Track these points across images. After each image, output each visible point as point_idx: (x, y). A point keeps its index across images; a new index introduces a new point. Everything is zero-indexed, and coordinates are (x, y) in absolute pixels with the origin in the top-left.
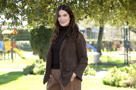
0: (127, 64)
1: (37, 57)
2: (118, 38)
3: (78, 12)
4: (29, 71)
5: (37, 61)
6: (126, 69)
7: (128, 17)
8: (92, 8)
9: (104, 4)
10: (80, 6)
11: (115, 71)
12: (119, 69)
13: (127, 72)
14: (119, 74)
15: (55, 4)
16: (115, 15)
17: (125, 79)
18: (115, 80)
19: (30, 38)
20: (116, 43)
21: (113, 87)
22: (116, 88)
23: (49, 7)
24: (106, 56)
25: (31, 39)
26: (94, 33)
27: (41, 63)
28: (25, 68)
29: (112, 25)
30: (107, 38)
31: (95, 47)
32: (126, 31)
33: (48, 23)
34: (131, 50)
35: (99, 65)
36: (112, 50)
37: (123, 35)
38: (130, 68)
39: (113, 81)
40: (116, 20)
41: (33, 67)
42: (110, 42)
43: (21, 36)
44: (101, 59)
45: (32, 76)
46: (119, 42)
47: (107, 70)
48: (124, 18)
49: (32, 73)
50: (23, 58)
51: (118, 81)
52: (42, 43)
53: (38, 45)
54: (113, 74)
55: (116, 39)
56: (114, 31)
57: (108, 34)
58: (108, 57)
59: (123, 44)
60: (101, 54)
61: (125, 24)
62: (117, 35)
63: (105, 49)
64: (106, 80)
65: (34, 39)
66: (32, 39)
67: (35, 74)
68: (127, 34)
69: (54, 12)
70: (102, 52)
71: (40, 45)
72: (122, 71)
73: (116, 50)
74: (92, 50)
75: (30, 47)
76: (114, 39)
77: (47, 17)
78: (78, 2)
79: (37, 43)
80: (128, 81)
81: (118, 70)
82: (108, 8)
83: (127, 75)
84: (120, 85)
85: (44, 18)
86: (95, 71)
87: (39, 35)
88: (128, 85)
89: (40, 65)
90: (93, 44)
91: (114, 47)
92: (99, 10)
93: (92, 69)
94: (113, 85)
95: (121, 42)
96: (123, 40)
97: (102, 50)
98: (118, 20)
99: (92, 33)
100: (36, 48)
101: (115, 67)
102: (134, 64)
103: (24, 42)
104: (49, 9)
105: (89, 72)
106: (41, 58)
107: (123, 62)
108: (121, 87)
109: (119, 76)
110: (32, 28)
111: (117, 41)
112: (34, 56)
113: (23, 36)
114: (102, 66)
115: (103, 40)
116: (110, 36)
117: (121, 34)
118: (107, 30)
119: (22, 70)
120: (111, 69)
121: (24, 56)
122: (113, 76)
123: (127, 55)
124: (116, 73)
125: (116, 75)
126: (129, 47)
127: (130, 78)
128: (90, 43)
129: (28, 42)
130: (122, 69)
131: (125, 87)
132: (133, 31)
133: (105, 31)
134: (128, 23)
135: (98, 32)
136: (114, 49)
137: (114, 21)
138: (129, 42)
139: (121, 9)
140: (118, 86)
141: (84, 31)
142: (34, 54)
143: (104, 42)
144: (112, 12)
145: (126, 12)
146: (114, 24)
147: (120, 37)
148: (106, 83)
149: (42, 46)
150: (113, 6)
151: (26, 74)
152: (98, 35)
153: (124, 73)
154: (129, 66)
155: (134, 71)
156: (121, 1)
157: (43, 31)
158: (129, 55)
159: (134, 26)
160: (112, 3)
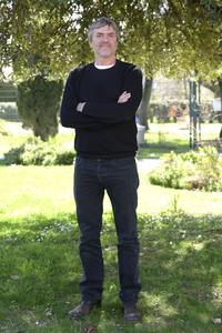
0: (193, 146)
1: (30, 133)
2: (180, 98)
5: (30, 140)
6: (191, 156)
7: (198, 62)
8: (131, 45)
9: (153, 36)
11: (172, 161)
12: (179, 156)
13: (194, 162)
14: (179, 165)
15: (64, 36)
16: (174, 57)
17: (189, 175)
18: (172, 177)
19: (17, 96)
20: (174, 108)
21: (168, 189)
22: (173, 190)
23: (53, 40)
24: (157, 131)
25: (18, 99)
27: (36, 143)
28: (7, 151)
29: (168, 77)
30: (159, 98)
32: (193, 88)
33: (50, 71)
34: (202, 122)
36: (167, 121)
37: (188, 93)
38: (200, 154)
39: (168, 177)
40: (175, 67)
41: (21, 150)
42: (164, 106)
44: (147, 136)
45: (20, 166)
46: (179, 107)
47: (158, 158)
48: (191, 64)
49: (19, 162)
50: (5, 134)
51: (177, 178)
52: (39, 106)
53: (32, 110)
54: (168, 165)
55: (175, 100)
56: (173, 86)
57: (161, 91)
58: (160, 134)
59: (188, 109)
60: (147, 128)
61: (193, 72)
62: (177, 94)
63: (155, 119)
64: (155, 176)
65: (25, 99)
66: (21, 99)
67: (25, 164)
68: (195, 94)
69: (61, 50)
70: (150, 125)
71: (35, 111)
72: (185, 160)
73: (175, 121)
75: (17, 114)
76: (172, 101)
77: (49, 59)
79: (30, 107)
80: (195, 178)
81: (178, 158)
82: (161, 45)
83: (193, 167)
84: (181, 185)
85: (43, 62)
87: (33, 93)
88: (195, 186)
89: (35, 147)
91: (171, 115)
92: (144, 47)
94: (169, 185)
95: (184, 107)
96: (187, 102)
97: (149, 121)
98: (179, 67)
100: (29, 116)
101: (172, 152)
102: (206, 148)
103: (6, 104)
104: (53, 45)
106: (36, 135)
107: (187, 143)
108: (181, 188)
109: (179, 169)
110: (21, 80)
111: (176, 104)
112: (24, 130)
113: (5, 94)
114: (147, 150)
115: (151, 102)
116: (164, 96)
118: (159, 84)
119: (1, 157)
120: (166, 157)
121: (7, 131)
122: (167, 168)
123: (195, 131)
124: (173, 163)
125: (173, 167)
126: (198, 116)
127: (199, 172)
129: (13, 105)
130: (184, 155)
131: (189, 189)
132: (206, 86)
133: (155, 86)
134: (196, 72)
136: (172, 119)
137: (171, 69)
138: (197, 107)
139: (184, 46)
140: (178, 188)
142: (23, 127)
143: (153, 106)
144: (167, 52)
145: (193, 52)
146: (172, 73)
147: (183, 97)
148: (155, 182)
149: (39, 111)
150: (169, 40)
151: (9, 164)
153: (189, 163)
154: (197, 150)
155: (206, 160)
156: (185, 32)
157: (42, 84)
158: (198, 131)
159: (208, 78)
160: (168, 35)
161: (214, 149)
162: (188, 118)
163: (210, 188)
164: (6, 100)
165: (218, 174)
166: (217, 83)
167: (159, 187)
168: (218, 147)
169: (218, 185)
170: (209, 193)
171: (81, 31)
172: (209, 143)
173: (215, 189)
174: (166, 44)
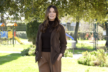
0: (95, 49)
1: (31, 43)
2: (90, 30)
3: (61, 11)
4: (25, 53)
5: (31, 46)
6: (94, 53)
7: (97, 15)
8: (71, 9)
9: (80, 5)
10: (62, 7)
11: (87, 54)
12: (90, 53)
13: (95, 55)
14: (89, 56)
15: (45, 5)
16: (88, 13)
17: (94, 60)
18: (87, 61)
19: (26, 29)
20: (88, 34)
21: (85, 66)
22: (87, 66)
23: (41, 7)
24: (81, 43)
25: (27, 30)
26: (72, 27)
27: (34, 47)
28: (22, 51)
29: (85, 21)
30: (81, 30)
31: (73, 37)
32: (95, 25)
33: (40, 19)
34: (98, 39)
35: (75, 50)
36: (85, 39)
37: (93, 28)
38: (98, 52)
39: (85, 61)
40: (88, 17)
41: (28, 50)
42: (84, 33)
43: (20, 28)
44: (77, 45)
46: (90, 34)
47: (81, 54)
48: (94, 16)
49: (27, 55)
50: (21, 44)
51: (89, 61)
52: (35, 33)
55: (88, 31)
56: (87, 26)
57: (82, 27)
58: (82, 44)
59: (93, 35)
60: (77, 42)
61: (95, 20)
62: (89, 29)
63: (80, 38)
64: (80, 60)
65: (29, 30)
66: (28, 30)
67: (29, 55)
68: (96, 28)
69: (44, 11)
71: (33, 35)
72: (92, 54)
73: (88, 39)
74: (71, 39)
75: (26, 36)
76: (86, 31)
77: (39, 14)
78: (61, 4)
79: (31, 33)
80: (96, 62)
81: (89, 54)
82: (83, 9)
83: (95, 57)
84: (90, 64)
85: (37, 15)
86: (72, 54)
87: (33, 28)
88: (96, 65)
89: (33, 49)
90: (71, 35)
91: (86, 37)
92: (76, 10)
93: (70, 52)
94: (85, 64)
95: (91, 34)
96: (93, 32)
97: (77, 39)
98: (90, 18)
99: (71, 27)
100: (31, 37)
101: (87, 51)
102: (100, 50)
103: (22, 32)
104: (41, 8)
105: (68, 55)
106: (34, 44)
107: (93, 48)
108: (90, 65)
109: (89, 58)
110: (28, 22)
111: (88, 32)
112: (29, 42)
113: (22, 28)
114: (78, 50)
115: (78, 32)
116: (84, 29)
117: (91, 28)
118: (81, 24)
119: (20, 52)
121: (22, 42)
122: (85, 57)
123: (96, 43)
125: (87, 57)
126: (97, 37)
127: (97, 59)
128: (69, 34)
129: (25, 32)
130: (92, 53)
131: (93, 66)
132: (100, 26)
133: (80, 25)
135: (75, 26)
136: (86, 38)
137: (87, 18)
138: (97, 34)
139: (92, 10)
140: (89, 65)
141: (65, 25)
142: (29, 41)
143: (79, 33)
144: (85, 12)
145: (95, 12)
146: (87, 20)
147: (91, 30)
148: (80, 63)
149: (35, 35)
150: (86, 7)
151: (23, 55)
152: (75, 28)
153: (93, 56)
154: (97, 51)
155: (100, 54)
156: (92, 4)
157: (36, 24)
158: (97, 43)
159: (101, 22)
160: (86, 5)
161: (103, 50)
162: (93, 38)
163: (102, 65)
164: (22, 31)
165: (105, 60)
166: (104, 24)
167: (81, 65)
168: (105, 49)
169: (105, 64)
170: (101, 68)
171: (52, 3)
172: (101, 48)
173: (103, 66)
174: (85, 8)
